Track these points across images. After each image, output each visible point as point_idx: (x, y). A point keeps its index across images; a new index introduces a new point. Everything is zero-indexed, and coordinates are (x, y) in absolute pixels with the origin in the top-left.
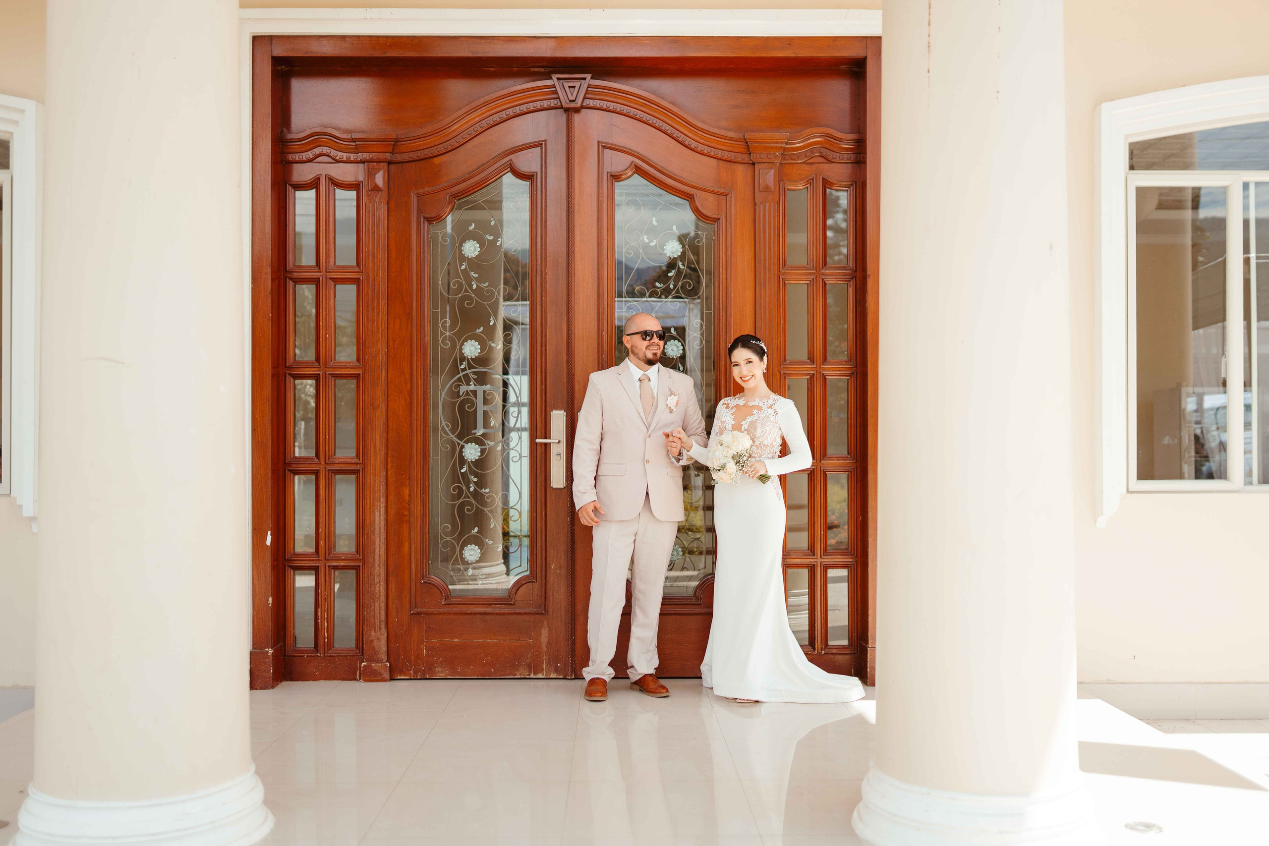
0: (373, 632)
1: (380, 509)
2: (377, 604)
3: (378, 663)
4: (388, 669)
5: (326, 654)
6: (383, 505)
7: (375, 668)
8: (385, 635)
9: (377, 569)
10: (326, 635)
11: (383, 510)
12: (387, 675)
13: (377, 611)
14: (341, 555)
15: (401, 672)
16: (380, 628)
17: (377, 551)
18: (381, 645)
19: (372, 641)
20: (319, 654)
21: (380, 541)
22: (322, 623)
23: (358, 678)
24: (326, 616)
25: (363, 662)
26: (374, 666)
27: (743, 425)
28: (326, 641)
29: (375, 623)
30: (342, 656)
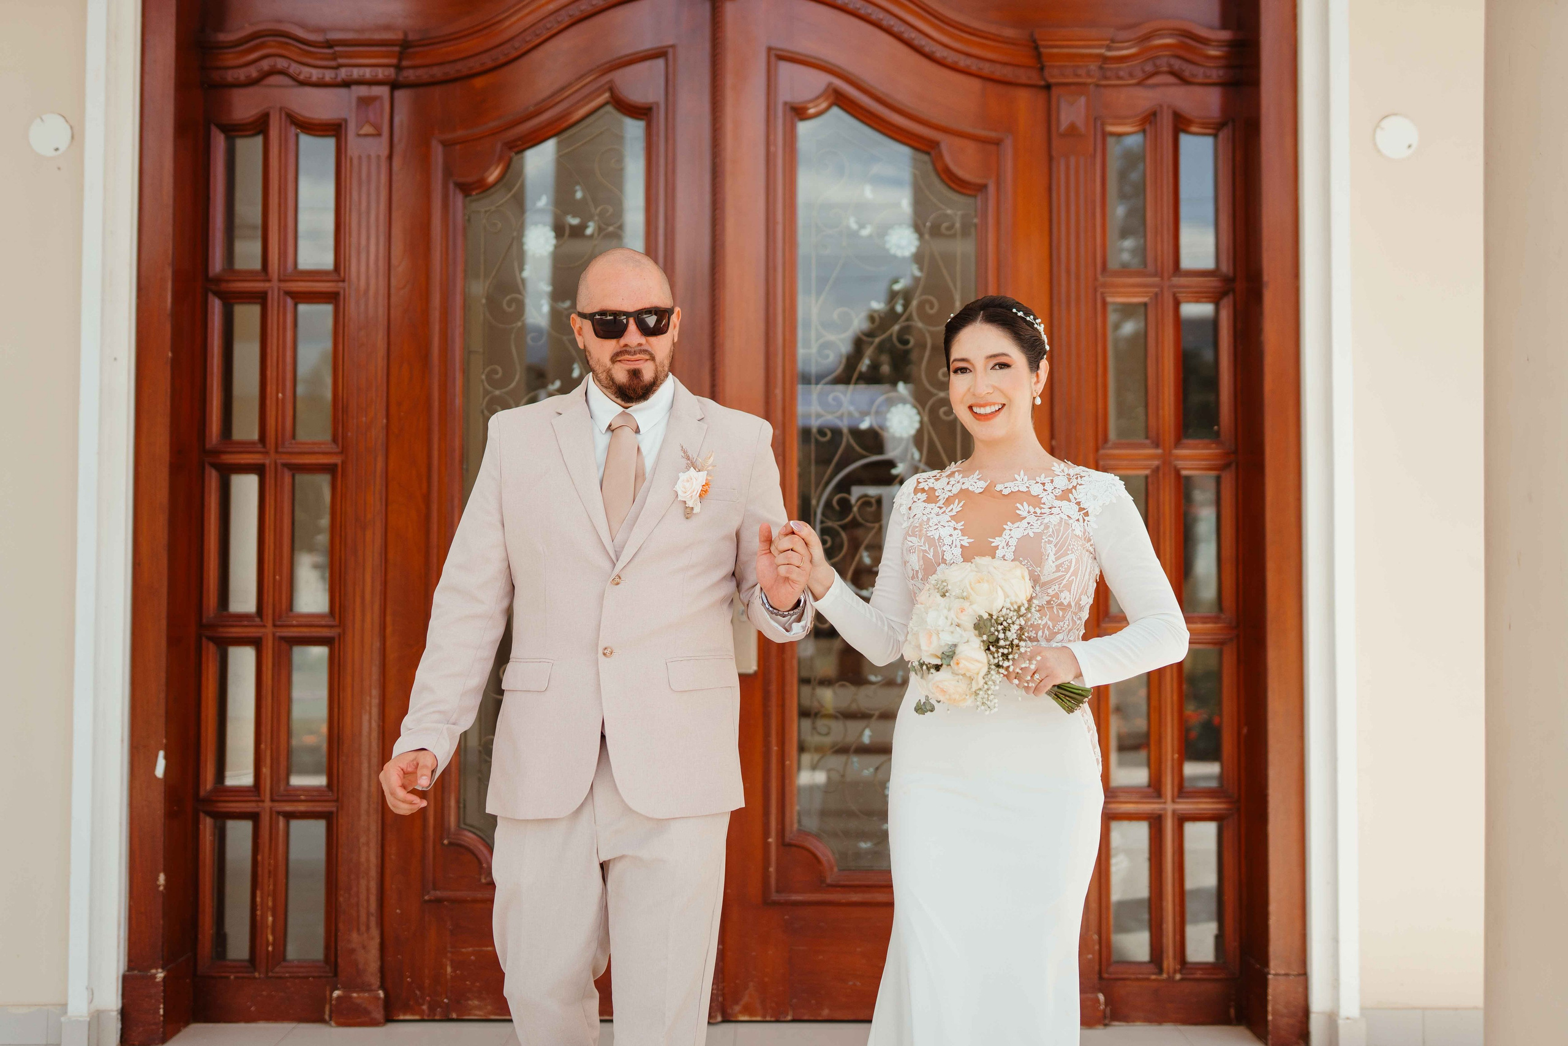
0: (355, 936)
1: (371, 709)
2: (363, 882)
3: (363, 990)
4: (381, 1003)
5: (270, 974)
6: (375, 701)
7: (359, 1001)
8: (377, 940)
9: (364, 817)
10: (270, 938)
11: (375, 711)
12: (379, 1015)
13: (363, 896)
14: (298, 793)
15: (407, 1009)
16: (368, 928)
17: (365, 785)
18: (370, 959)
19: (353, 951)
20: (257, 975)
21: (369, 767)
22: (264, 917)
23: (327, 1017)
24: (270, 904)
25: (337, 989)
26: (355, 998)
27: (997, 547)
28: (270, 948)
29: (358, 917)
30: (298, 977)
